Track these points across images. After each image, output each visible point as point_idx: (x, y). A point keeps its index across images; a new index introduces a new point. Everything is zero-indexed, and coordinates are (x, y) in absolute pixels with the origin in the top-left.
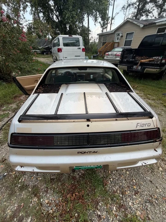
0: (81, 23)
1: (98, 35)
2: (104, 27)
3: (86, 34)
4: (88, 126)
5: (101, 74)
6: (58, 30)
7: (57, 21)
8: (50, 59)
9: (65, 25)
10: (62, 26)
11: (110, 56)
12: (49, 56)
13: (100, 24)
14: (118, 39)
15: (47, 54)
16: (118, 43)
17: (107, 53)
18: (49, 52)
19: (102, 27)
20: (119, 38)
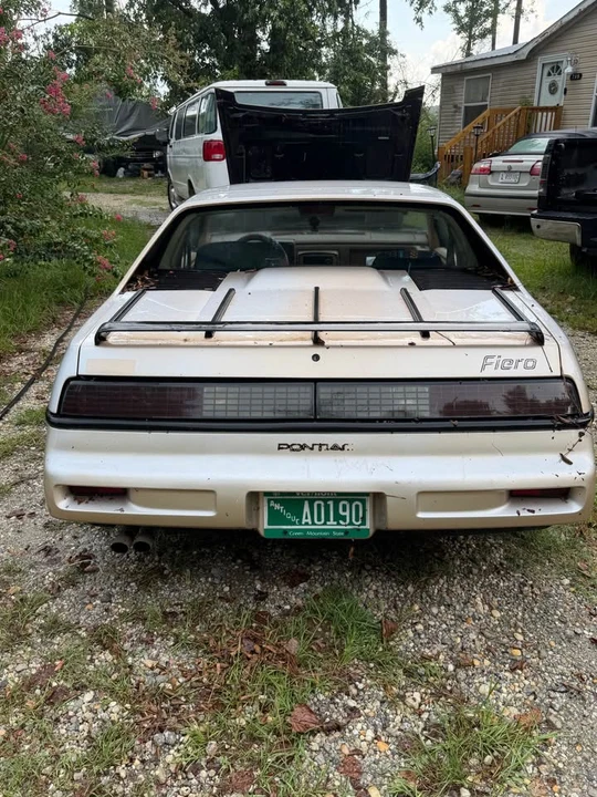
0: (342, 13)
1: (435, 70)
2: (476, 31)
3: (368, 69)
4: (316, 358)
5: (419, 248)
6: (208, 54)
7: (207, 10)
8: (149, 199)
9: (249, 28)
10: (229, 35)
11: (501, 180)
12: (145, 182)
13: (449, 17)
14: (553, 89)
15: (134, 174)
16: (556, 109)
17: (482, 165)
18: (146, 165)
19: (462, 28)
20: (561, 85)
